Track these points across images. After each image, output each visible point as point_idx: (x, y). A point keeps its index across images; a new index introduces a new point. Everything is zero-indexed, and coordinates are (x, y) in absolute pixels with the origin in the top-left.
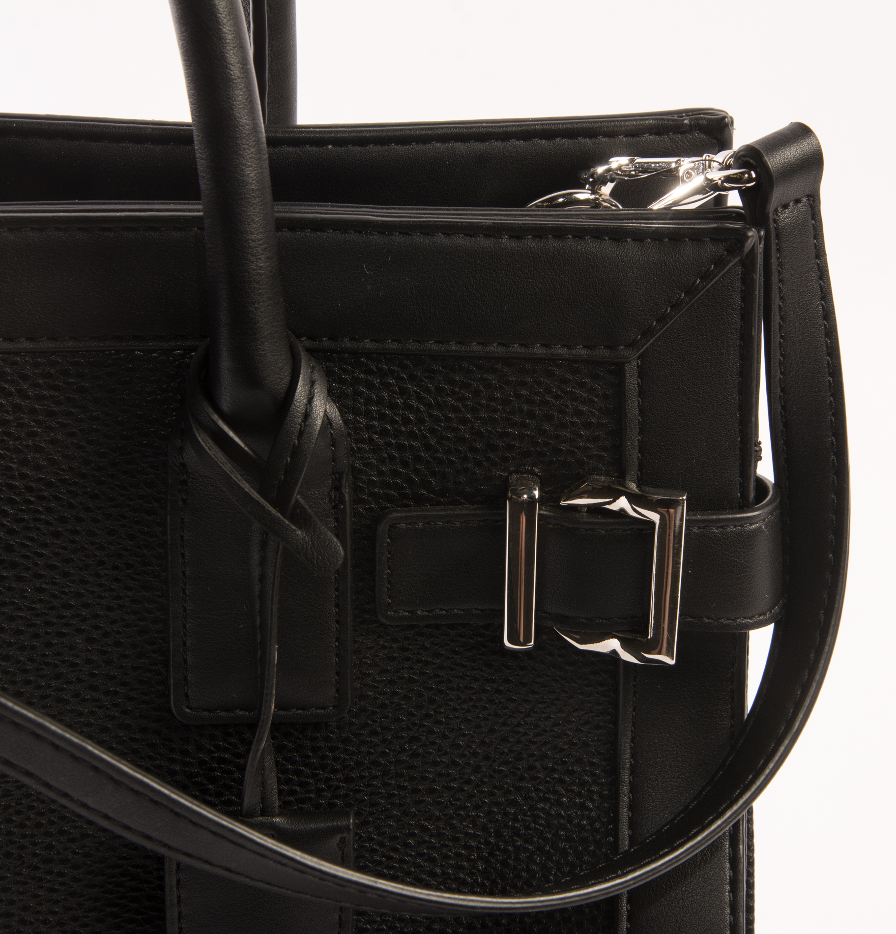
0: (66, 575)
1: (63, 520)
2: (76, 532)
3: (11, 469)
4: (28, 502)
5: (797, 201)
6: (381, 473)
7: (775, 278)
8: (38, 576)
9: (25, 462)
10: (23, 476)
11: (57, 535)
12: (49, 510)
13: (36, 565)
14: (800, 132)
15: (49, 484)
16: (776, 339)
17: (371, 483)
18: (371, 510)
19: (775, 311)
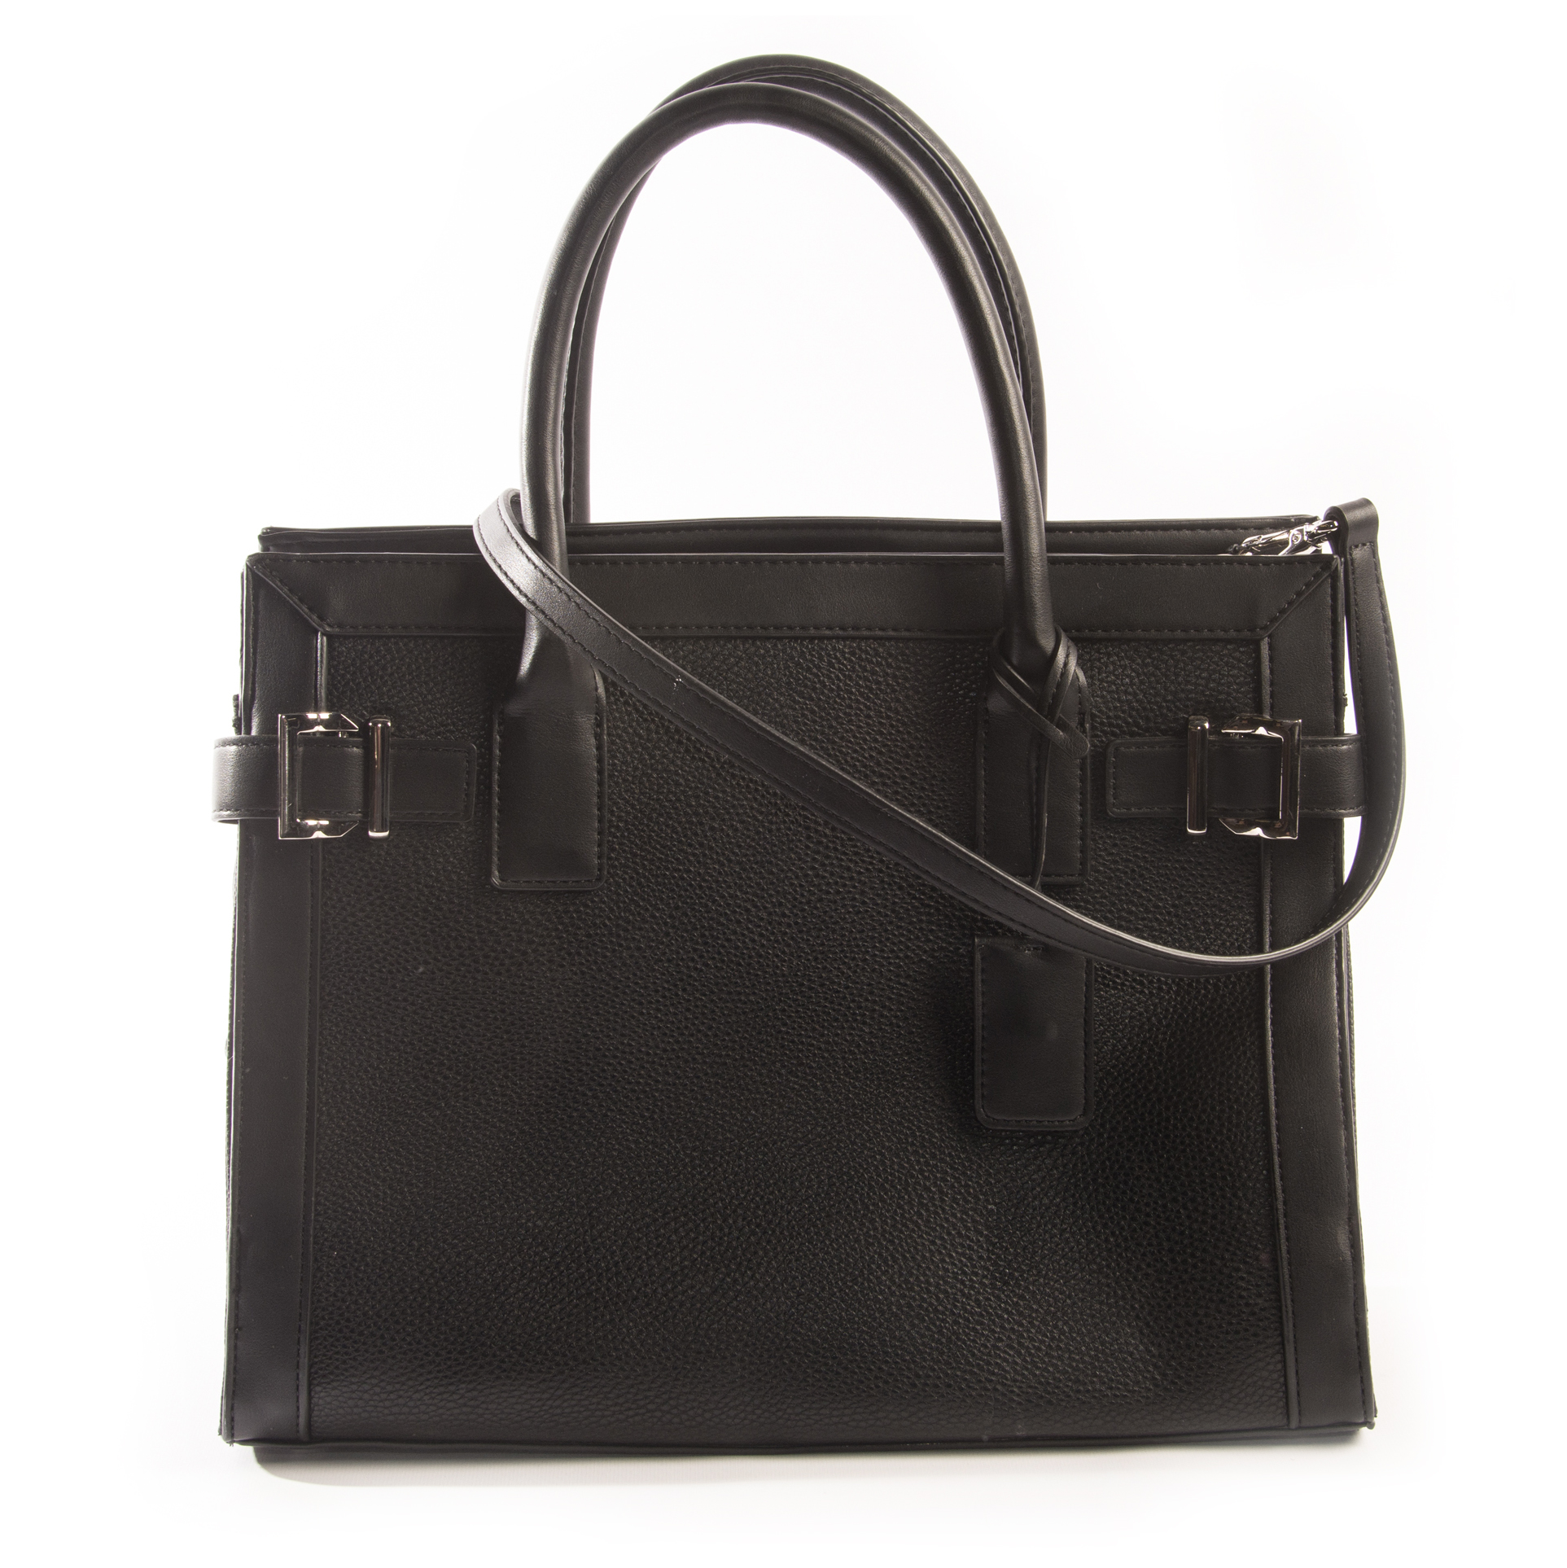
0: (912, 783)
1: (911, 747)
2: (920, 756)
3: (881, 712)
4: (891, 734)
5: (1364, 545)
6: (1108, 717)
7: (1352, 591)
8: (895, 783)
9: (889, 709)
10: (888, 717)
11: (907, 756)
12: (903, 740)
13: (895, 775)
14: (1366, 503)
15: (904, 724)
16: (1355, 634)
17: (1102, 723)
18: (1102, 741)
19: (1353, 612)
